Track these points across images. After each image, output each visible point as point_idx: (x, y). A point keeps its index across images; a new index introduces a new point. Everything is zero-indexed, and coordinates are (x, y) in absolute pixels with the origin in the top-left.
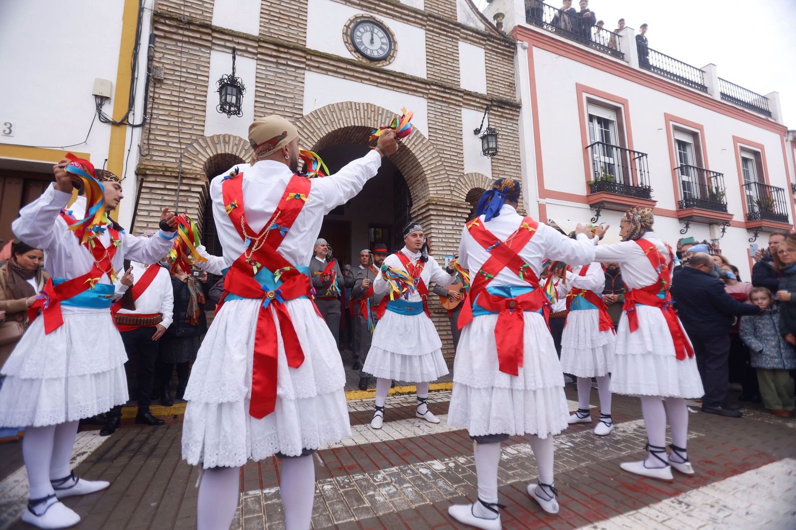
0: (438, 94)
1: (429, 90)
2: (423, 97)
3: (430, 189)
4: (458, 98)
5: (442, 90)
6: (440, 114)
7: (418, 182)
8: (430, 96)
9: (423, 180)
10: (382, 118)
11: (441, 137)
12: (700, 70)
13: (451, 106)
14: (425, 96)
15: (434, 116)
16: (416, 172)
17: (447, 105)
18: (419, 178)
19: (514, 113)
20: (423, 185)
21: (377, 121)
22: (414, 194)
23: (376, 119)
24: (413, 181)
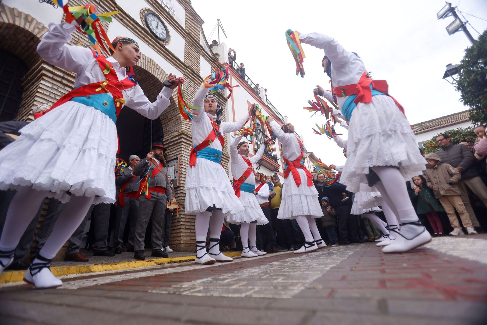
0: (190, 74)
1: (186, 70)
2: (182, 72)
3: (183, 125)
4: (199, 82)
5: (193, 73)
6: (190, 86)
7: (172, 121)
8: (185, 73)
9: (178, 119)
10: (158, 71)
11: (190, 98)
12: (282, 117)
13: (195, 84)
14: (183, 72)
15: (187, 85)
16: (172, 114)
17: (193, 83)
18: (174, 118)
19: (224, 102)
20: (177, 123)
21: (155, 72)
22: (166, 129)
23: (155, 70)
24: (168, 121)
